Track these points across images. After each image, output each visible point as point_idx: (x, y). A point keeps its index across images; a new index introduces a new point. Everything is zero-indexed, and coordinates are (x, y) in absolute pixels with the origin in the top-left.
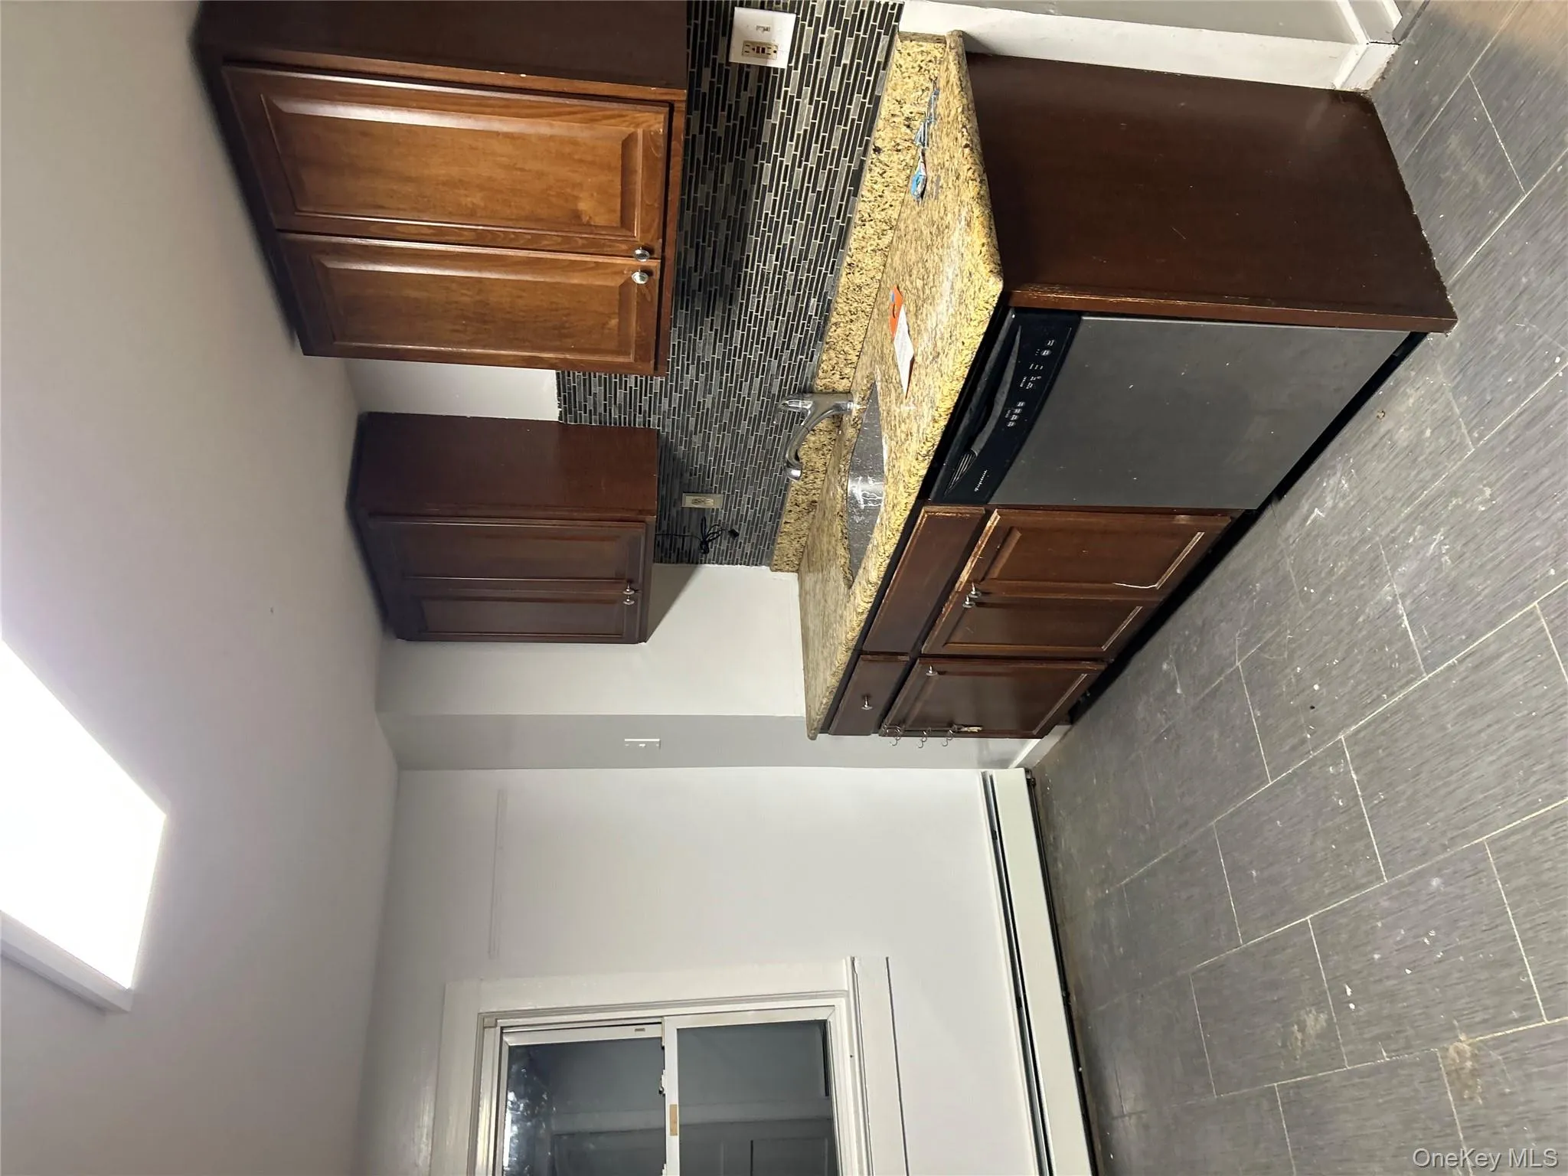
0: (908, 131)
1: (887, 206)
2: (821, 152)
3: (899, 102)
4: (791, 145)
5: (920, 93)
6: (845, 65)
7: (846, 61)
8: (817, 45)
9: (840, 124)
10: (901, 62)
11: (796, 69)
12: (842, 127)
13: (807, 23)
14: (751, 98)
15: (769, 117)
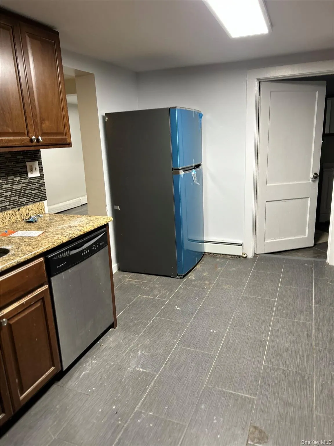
0: (26, 215)
1: (3, 222)
2: (9, 195)
3: (32, 209)
4: (8, 186)
5: (35, 213)
6: (32, 192)
7: (33, 192)
8: (34, 184)
9: (18, 197)
10: (40, 205)
11: (28, 180)
12: (17, 198)
13: (38, 179)
14: (18, 171)
15: (15, 177)
